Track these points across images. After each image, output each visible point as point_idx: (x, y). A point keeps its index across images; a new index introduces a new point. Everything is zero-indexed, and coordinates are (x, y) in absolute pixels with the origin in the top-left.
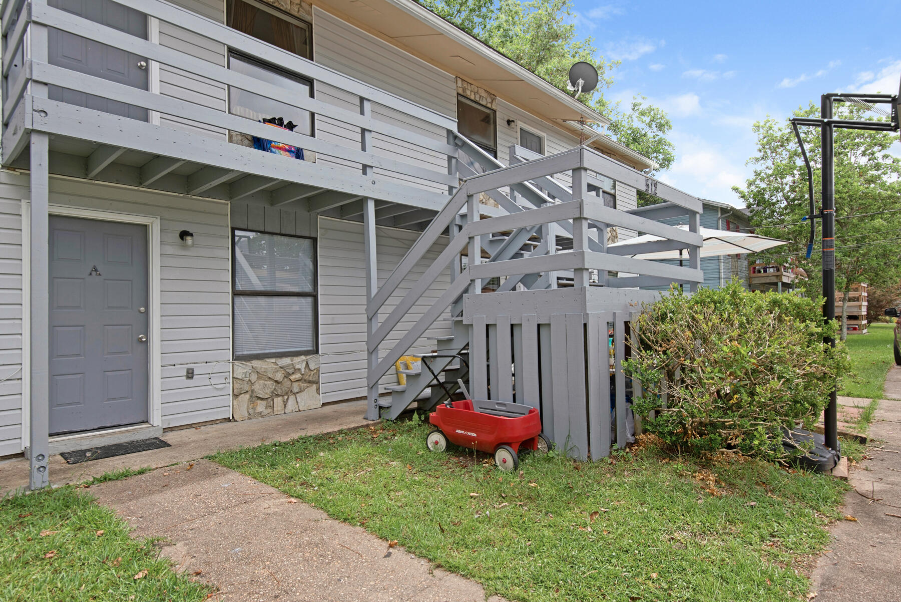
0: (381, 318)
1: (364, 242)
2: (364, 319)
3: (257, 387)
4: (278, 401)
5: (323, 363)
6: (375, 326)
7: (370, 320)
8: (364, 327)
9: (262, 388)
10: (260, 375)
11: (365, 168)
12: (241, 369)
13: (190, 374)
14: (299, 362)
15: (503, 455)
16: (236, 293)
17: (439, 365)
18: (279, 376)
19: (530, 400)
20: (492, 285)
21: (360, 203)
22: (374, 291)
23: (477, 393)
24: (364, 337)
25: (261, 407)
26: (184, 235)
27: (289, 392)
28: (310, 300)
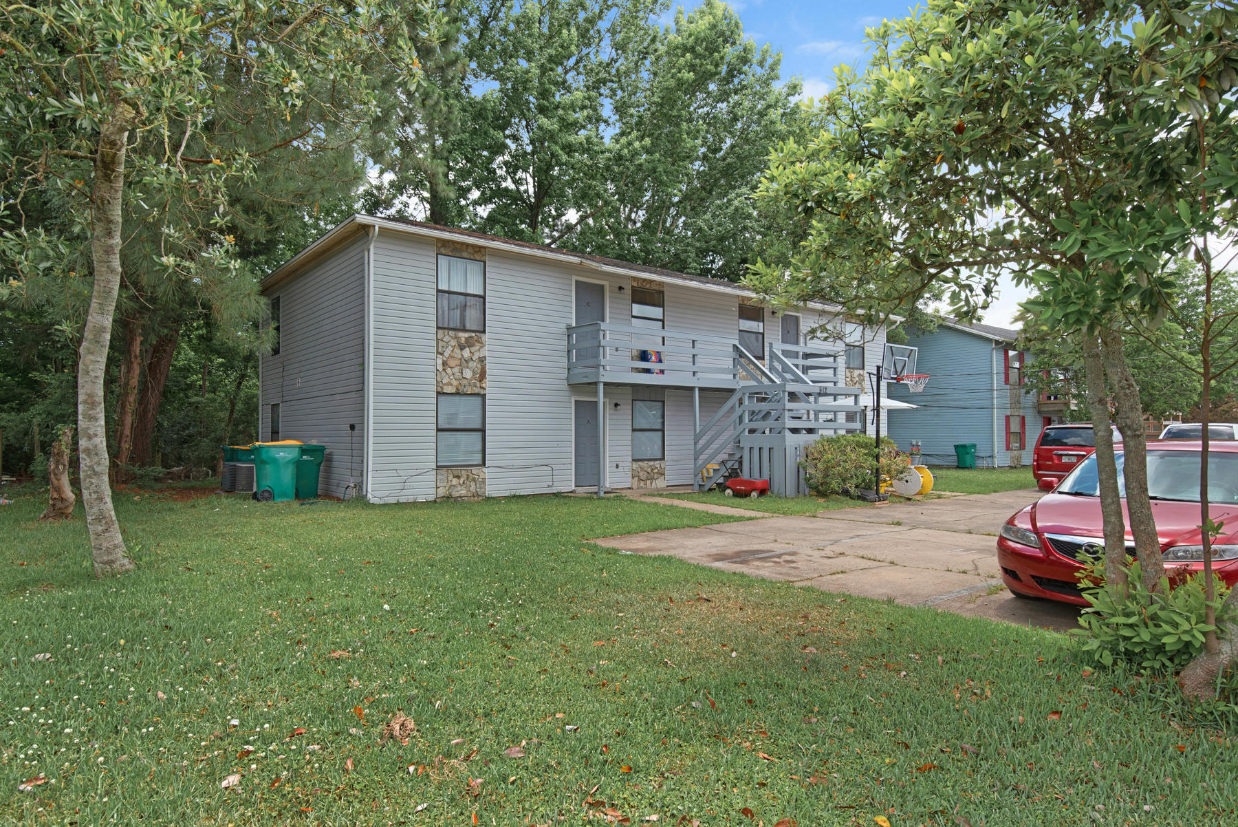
0: (702, 442)
1: (693, 406)
2: (692, 442)
3: (641, 474)
4: (649, 482)
5: (667, 465)
6: (699, 447)
7: (695, 444)
8: (693, 447)
9: (643, 475)
10: (642, 469)
11: (694, 373)
12: (635, 466)
13: (617, 467)
14: (657, 464)
15: (754, 494)
16: (634, 430)
17: (729, 465)
18: (649, 470)
19: (766, 477)
20: (752, 431)
21: (691, 389)
22: (698, 431)
23: (745, 475)
24: (693, 452)
25: (642, 484)
26: (616, 405)
27: (652, 479)
28: (660, 433)
